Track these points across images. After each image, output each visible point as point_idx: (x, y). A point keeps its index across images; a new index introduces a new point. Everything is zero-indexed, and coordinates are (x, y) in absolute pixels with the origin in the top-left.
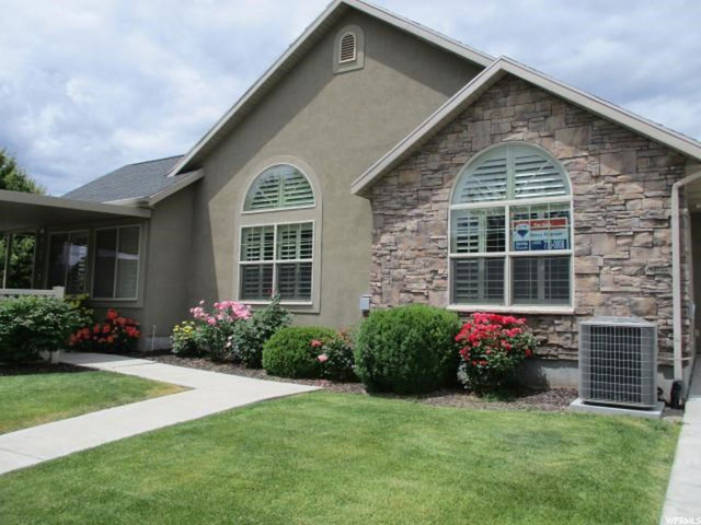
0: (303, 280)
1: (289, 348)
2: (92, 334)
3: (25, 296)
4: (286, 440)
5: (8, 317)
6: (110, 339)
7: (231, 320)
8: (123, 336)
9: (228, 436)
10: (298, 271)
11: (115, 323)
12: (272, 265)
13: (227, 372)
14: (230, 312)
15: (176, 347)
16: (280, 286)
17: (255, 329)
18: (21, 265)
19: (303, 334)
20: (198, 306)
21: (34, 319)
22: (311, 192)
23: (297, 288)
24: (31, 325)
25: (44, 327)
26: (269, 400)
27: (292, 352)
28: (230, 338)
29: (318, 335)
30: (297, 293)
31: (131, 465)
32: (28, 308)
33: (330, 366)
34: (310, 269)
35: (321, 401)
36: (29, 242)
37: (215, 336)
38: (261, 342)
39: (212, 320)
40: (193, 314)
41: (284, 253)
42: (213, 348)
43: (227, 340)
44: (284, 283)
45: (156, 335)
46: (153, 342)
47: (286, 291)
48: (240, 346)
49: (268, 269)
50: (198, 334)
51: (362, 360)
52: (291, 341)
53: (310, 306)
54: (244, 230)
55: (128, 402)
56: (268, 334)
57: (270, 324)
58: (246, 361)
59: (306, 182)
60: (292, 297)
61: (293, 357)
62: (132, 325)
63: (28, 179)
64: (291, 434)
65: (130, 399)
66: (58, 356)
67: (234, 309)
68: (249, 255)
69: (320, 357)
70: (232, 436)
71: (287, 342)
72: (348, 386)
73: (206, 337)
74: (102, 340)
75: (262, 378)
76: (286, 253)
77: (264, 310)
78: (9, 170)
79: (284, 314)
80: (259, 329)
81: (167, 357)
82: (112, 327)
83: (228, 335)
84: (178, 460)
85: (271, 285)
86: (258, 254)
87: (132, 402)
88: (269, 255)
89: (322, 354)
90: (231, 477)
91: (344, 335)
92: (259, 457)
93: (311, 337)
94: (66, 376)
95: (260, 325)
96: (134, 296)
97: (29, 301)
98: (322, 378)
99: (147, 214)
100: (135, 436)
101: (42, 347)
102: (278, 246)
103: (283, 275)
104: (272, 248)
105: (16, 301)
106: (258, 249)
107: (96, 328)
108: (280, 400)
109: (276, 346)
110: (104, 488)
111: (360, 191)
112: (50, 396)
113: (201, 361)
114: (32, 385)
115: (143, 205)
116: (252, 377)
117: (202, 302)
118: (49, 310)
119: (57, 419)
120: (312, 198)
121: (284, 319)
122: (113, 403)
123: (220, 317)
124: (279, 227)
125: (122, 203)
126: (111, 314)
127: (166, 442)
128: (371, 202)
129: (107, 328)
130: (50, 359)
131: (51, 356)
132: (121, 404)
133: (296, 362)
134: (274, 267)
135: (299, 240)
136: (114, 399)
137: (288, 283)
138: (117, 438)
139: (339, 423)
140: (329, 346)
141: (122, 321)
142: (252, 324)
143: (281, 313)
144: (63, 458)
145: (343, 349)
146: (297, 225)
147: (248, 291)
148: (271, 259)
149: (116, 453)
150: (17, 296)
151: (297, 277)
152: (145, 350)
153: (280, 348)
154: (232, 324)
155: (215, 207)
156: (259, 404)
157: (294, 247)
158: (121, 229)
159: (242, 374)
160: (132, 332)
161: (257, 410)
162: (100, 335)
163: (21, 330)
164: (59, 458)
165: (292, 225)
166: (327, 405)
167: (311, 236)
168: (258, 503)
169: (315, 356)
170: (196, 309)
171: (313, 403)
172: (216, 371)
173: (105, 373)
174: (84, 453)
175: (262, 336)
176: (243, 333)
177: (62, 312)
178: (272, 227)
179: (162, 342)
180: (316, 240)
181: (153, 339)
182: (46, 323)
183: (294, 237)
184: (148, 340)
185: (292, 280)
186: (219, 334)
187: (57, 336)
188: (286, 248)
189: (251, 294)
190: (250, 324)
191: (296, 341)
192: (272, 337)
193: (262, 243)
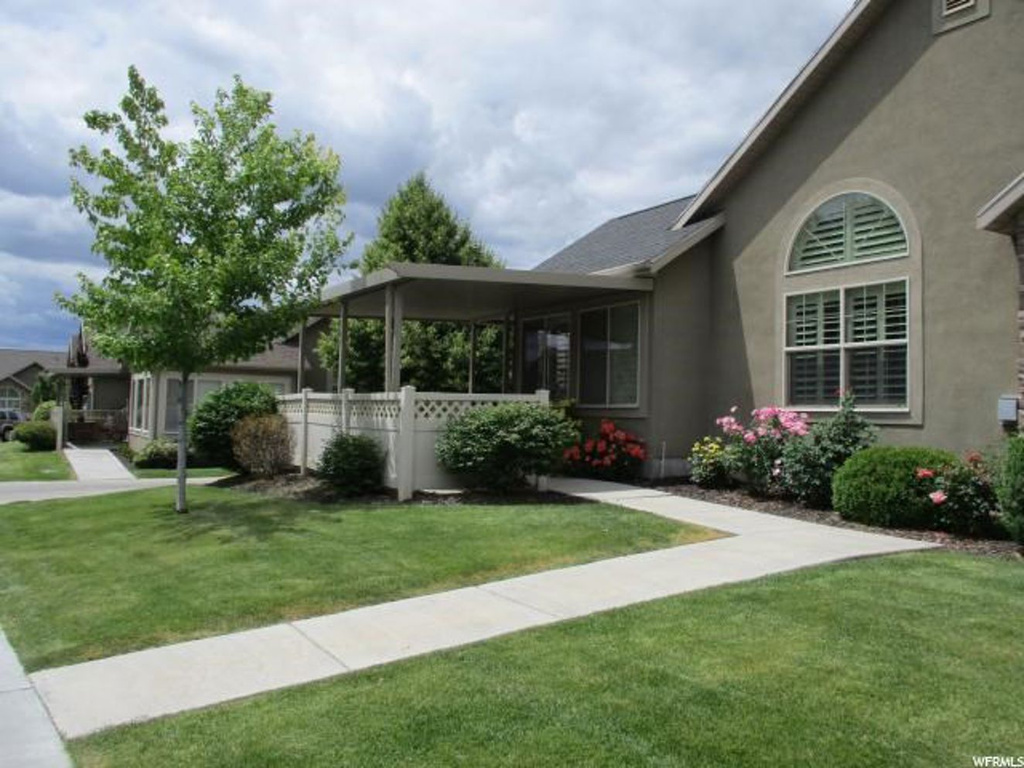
0: (891, 372)
1: (877, 481)
2: (584, 453)
3: (505, 402)
4: (904, 623)
5: (489, 430)
6: (607, 461)
7: (778, 436)
8: (622, 456)
9: (809, 609)
10: (881, 358)
11: (611, 437)
12: (838, 351)
13: (776, 512)
14: (776, 424)
15: (696, 473)
16: (852, 384)
17: (817, 448)
18: (483, 363)
19: (901, 459)
20: (729, 414)
21: (519, 433)
22: (901, 233)
23: (882, 387)
24: (517, 440)
25: (532, 444)
26: (857, 558)
27: (882, 487)
28: (778, 462)
29: (927, 460)
30: (881, 393)
31: (678, 638)
32: (512, 419)
33: (951, 509)
34: (904, 354)
35: (946, 566)
36: (490, 333)
37: (754, 459)
38: (828, 468)
39: (749, 435)
40: (721, 426)
41: (857, 332)
42: (751, 476)
43: (773, 466)
44: (859, 378)
45: (667, 457)
46: (662, 466)
47: (863, 391)
48: (795, 475)
49: (832, 358)
50: (729, 455)
51: (1015, 504)
52: (879, 468)
53: (906, 415)
54: (789, 299)
55: (649, 549)
56: (839, 459)
57: (840, 442)
58: (803, 498)
59: (892, 217)
60: (873, 400)
61: (884, 494)
62: (635, 442)
63: (484, 251)
64: (911, 615)
65: (649, 544)
66: (545, 483)
67: (782, 420)
68: (800, 337)
69: (932, 496)
70: (815, 610)
71: (874, 470)
72: (986, 545)
73: (741, 460)
74: (596, 462)
75: (834, 524)
76: (861, 332)
77: (831, 421)
78: (464, 241)
79: (863, 426)
80: (824, 450)
81: (684, 488)
82: (609, 444)
83: (773, 458)
84: (743, 638)
85: (838, 383)
86: (814, 336)
87: (655, 549)
88: (832, 336)
89: (935, 490)
90: (830, 672)
91: (975, 461)
92: (867, 647)
93: (916, 464)
94: (561, 509)
95: (826, 443)
96: (634, 402)
97: (511, 408)
98: (938, 529)
99: (647, 286)
100: (671, 598)
101: (528, 470)
102: (847, 321)
103: (858, 366)
104: (837, 325)
105: (497, 409)
106: (814, 328)
107: (589, 446)
108: (875, 560)
109: (855, 476)
110: (650, 666)
111: (995, 222)
112: (549, 534)
113: (734, 495)
114: (524, 519)
115: (642, 273)
116: (818, 521)
117: (733, 409)
118: (537, 422)
119: (565, 565)
120: (904, 241)
121: (863, 435)
122: (630, 549)
123: (761, 431)
124: (848, 292)
125: (614, 272)
126: (607, 427)
127: (716, 609)
128: (1015, 239)
129: (602, 446)
130: (537, 485)
131: (537, 481)
132: (639, 551)
133: (890, 503)
134: (842, 355)
135: (882, 311)
136: (630, 544)
137: (867, 378)
138: (648, 598)
139: (989, 605)
140: (947, 478)
141: (621, 435)
142: (812, 440)
143: (858, 425)
144: (584, 618)
145: (974, 484)
146: (878, 287)
147: (801, 392)
148: (837, 341)
149: (652, 619)
150: (495, 404)
151: (881, 369)
152: (652, 476)
153: (862, 479)
154: (780, 441)
155: (743, 269)
156: (844, 564)
157: (874, 322)
158: (612, 309)
159: (800, 517)
160: (636, 450)
161: (842, 573)
162: (593, 454)
163: (505, 446)
164: (579, 618)
165: (870, 288)
166: (961, 574)
167: (904, 302)
168: (887, 717)
169: (921, 493)
170: (725, 420)
171: (934, 569)
172: (760, 511)
173: (609, 506)
174: (611, 614)
175: (829, 460)
176: (799, 456)
177: (552, 424)
178: (837, 292)
179: (675, 467)
180: (912, 308)
181: (663, 461)
182: (534, 438)
183: (874, 305)
184: (655, 462)
185: (872, 373)
186: (759, 456)
187: (547, 456)
188: (861, 324)
189: (806, 396)
190: (809, 442)
191: (890, 469)
192: (848, 462)
193: (820, 317)
